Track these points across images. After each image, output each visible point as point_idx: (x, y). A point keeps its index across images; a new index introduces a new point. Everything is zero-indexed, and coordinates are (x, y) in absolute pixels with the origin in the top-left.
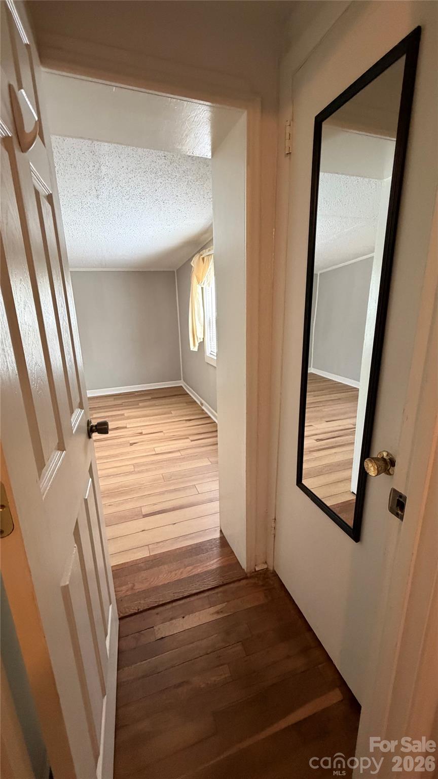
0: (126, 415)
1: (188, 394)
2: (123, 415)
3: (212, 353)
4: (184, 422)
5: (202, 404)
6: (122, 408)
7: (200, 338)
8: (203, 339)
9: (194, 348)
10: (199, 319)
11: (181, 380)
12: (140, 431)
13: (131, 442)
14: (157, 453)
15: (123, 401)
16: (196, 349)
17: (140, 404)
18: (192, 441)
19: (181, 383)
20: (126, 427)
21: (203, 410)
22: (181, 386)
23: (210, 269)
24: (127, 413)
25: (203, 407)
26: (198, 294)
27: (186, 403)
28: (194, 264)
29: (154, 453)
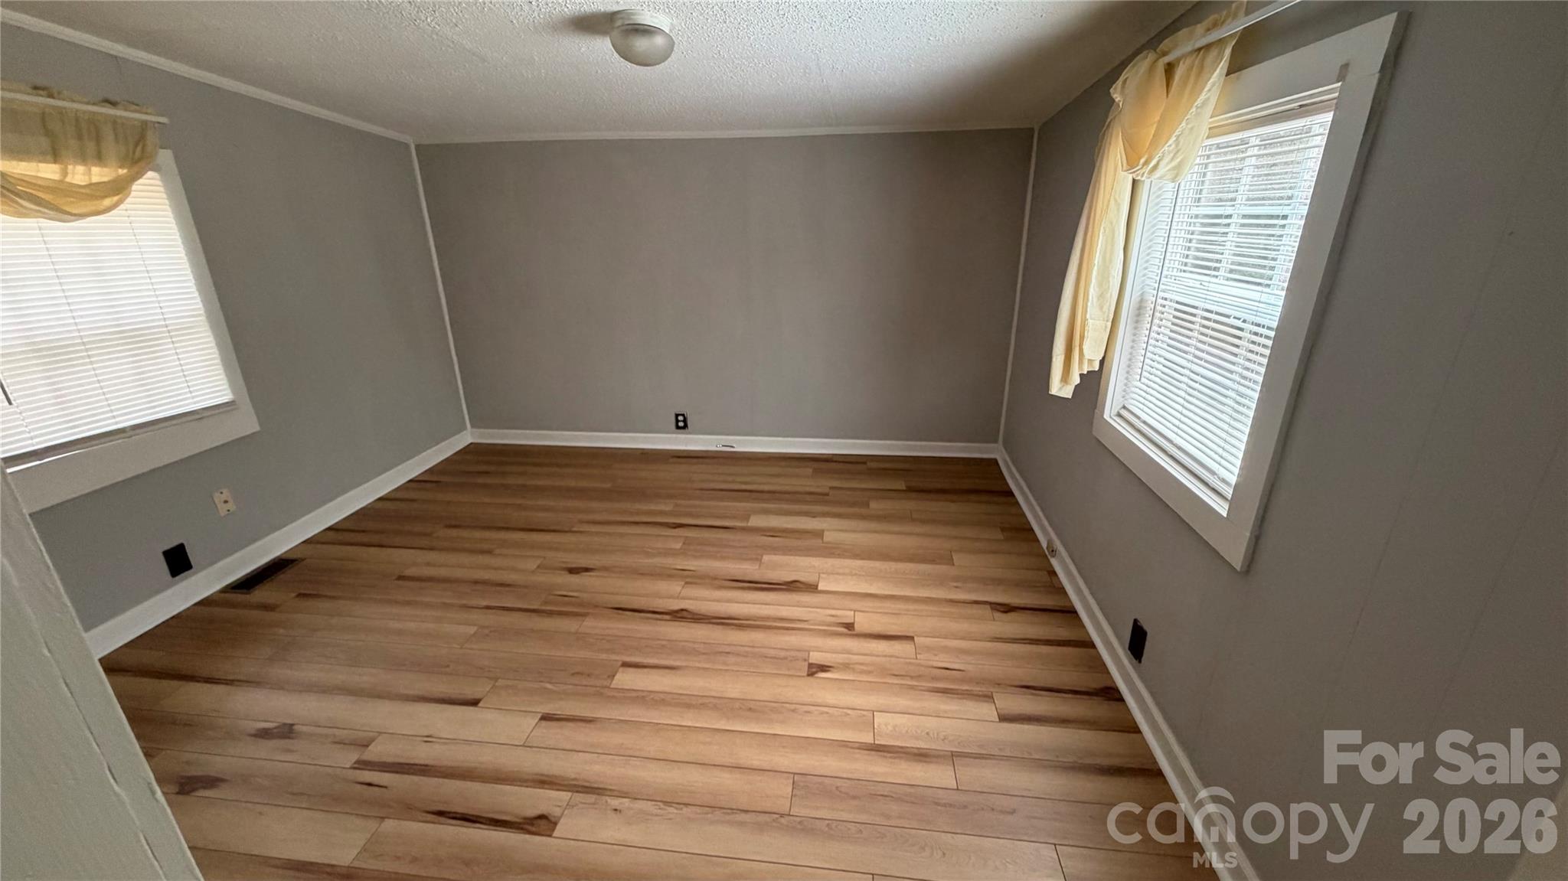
0: (829, 537)
1: (1011, 494)
2: (819, 534)
3: (1124, 413)
4: (987, 611)
5: (1053, 552)
6: (826, 509)
7: (1090, 361)
8: (1102, 362)
9: (1061, 387)
10: (1101, 296)
11: (996, 441)
12: (847, 616)
13: (816, 657)
14: (880, 741)
15: (836, 484)
16: (1067, 392)
17: (873, 505)
18: (1004, 718)
19: (995, 452)
20: (812, 588)
21: (1053, 573)
22: (994, 462)
23: (1204, 103)
24: (834, 530)
25: (1054, 562)
26: (1118, 205)
27: (1003, 530)
28: (1122, 93)
29: (867, 738)
